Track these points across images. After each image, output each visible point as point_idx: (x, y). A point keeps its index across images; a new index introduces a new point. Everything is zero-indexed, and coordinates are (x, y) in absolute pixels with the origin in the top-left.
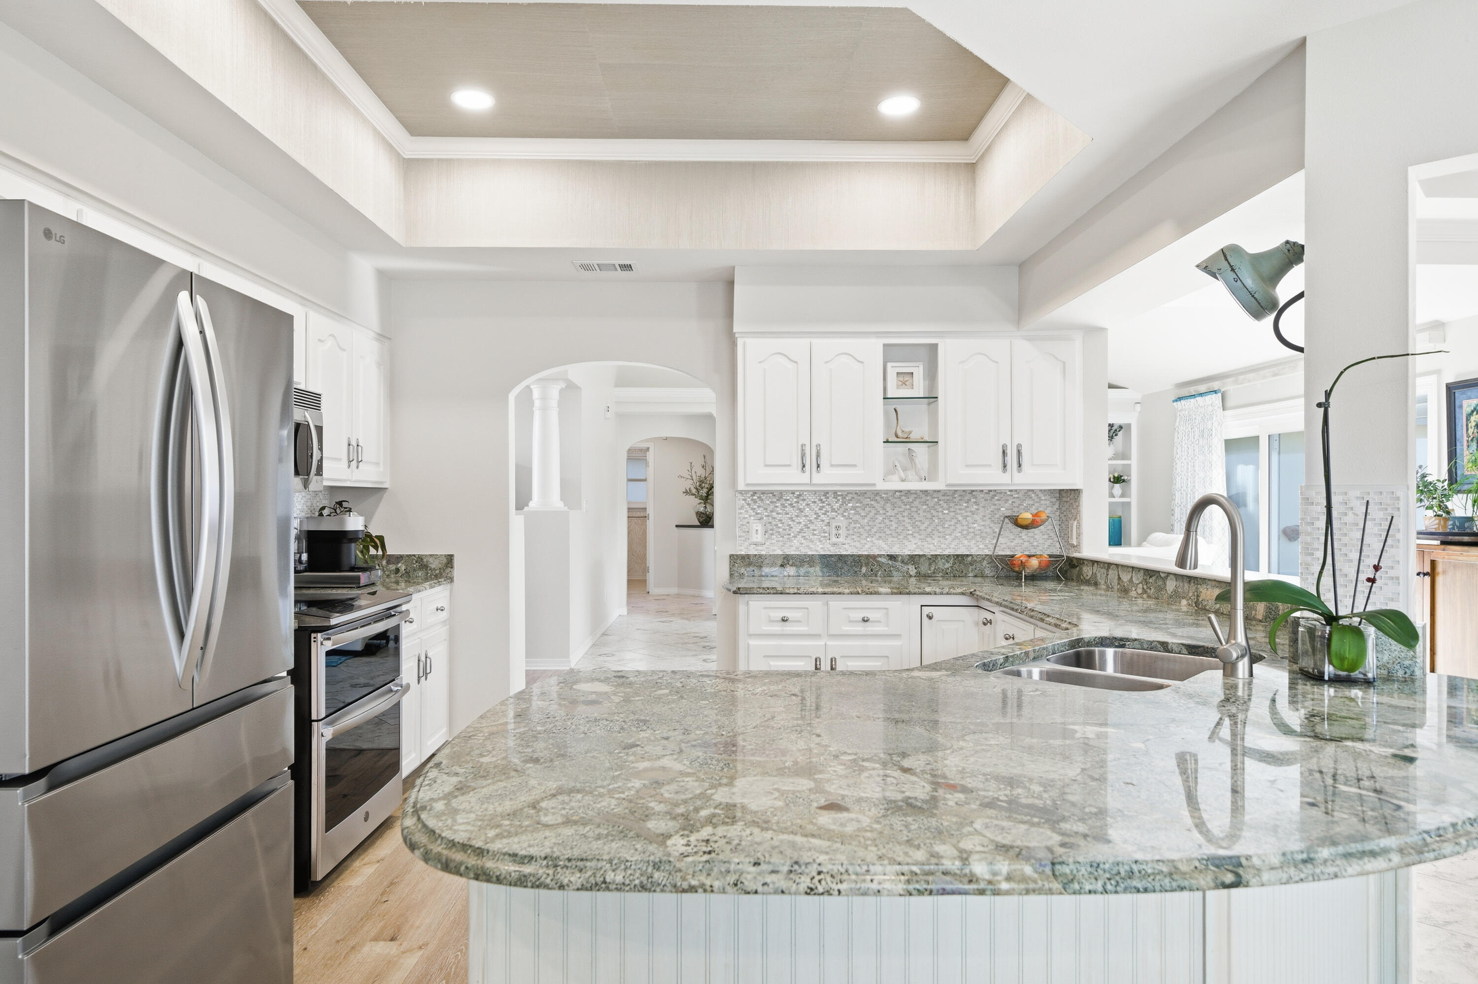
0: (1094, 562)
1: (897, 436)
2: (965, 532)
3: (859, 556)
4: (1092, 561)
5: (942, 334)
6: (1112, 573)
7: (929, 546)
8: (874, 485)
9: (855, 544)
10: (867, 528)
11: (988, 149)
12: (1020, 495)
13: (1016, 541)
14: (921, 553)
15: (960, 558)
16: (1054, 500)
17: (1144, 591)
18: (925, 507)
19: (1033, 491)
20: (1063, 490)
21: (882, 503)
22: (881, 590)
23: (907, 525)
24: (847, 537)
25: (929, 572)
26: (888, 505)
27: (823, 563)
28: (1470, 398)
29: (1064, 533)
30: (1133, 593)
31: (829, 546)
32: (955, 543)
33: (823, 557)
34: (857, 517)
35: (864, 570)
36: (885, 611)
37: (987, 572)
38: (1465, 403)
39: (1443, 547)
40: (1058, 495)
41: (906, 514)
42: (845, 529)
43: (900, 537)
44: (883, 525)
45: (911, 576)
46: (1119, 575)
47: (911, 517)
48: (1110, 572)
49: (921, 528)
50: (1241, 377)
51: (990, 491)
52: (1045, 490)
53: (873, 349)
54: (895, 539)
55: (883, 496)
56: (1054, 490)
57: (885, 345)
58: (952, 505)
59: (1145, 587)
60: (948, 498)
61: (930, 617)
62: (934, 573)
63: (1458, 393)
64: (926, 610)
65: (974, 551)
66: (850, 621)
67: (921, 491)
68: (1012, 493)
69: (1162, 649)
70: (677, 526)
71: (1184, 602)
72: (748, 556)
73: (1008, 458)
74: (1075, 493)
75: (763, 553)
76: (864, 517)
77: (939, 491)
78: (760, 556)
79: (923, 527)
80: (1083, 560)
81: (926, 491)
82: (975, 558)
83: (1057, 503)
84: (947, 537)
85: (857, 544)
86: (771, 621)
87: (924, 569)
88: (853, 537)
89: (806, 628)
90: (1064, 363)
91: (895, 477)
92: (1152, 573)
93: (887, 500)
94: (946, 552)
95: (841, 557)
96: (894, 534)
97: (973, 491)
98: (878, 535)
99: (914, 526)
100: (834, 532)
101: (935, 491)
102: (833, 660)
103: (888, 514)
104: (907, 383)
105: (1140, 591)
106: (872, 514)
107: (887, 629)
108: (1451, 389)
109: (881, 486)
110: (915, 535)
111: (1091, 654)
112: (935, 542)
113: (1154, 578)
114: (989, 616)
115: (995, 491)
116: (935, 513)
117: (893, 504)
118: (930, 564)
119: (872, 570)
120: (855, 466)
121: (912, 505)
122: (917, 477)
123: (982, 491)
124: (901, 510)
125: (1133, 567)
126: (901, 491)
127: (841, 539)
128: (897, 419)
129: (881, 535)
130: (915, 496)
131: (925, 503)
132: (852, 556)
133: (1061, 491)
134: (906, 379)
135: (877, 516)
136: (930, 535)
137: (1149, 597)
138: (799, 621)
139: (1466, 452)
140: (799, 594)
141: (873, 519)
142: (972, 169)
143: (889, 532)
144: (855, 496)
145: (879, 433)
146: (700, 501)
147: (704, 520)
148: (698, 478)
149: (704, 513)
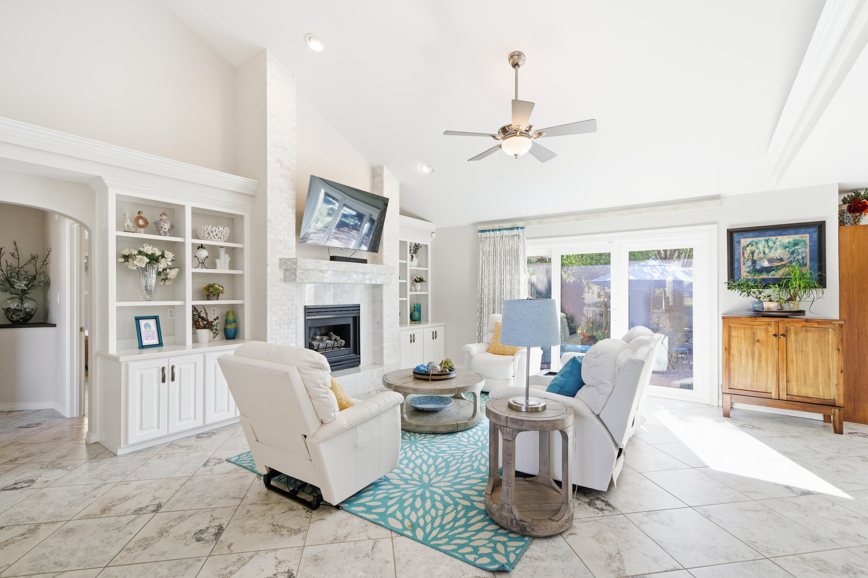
28: (740, 240)
38: (743, 240)
108: (732, 232)
139: (744, 267)
146: (12, 296)
147: (21, 318)
148: (9, 268)
149: (21, 311)
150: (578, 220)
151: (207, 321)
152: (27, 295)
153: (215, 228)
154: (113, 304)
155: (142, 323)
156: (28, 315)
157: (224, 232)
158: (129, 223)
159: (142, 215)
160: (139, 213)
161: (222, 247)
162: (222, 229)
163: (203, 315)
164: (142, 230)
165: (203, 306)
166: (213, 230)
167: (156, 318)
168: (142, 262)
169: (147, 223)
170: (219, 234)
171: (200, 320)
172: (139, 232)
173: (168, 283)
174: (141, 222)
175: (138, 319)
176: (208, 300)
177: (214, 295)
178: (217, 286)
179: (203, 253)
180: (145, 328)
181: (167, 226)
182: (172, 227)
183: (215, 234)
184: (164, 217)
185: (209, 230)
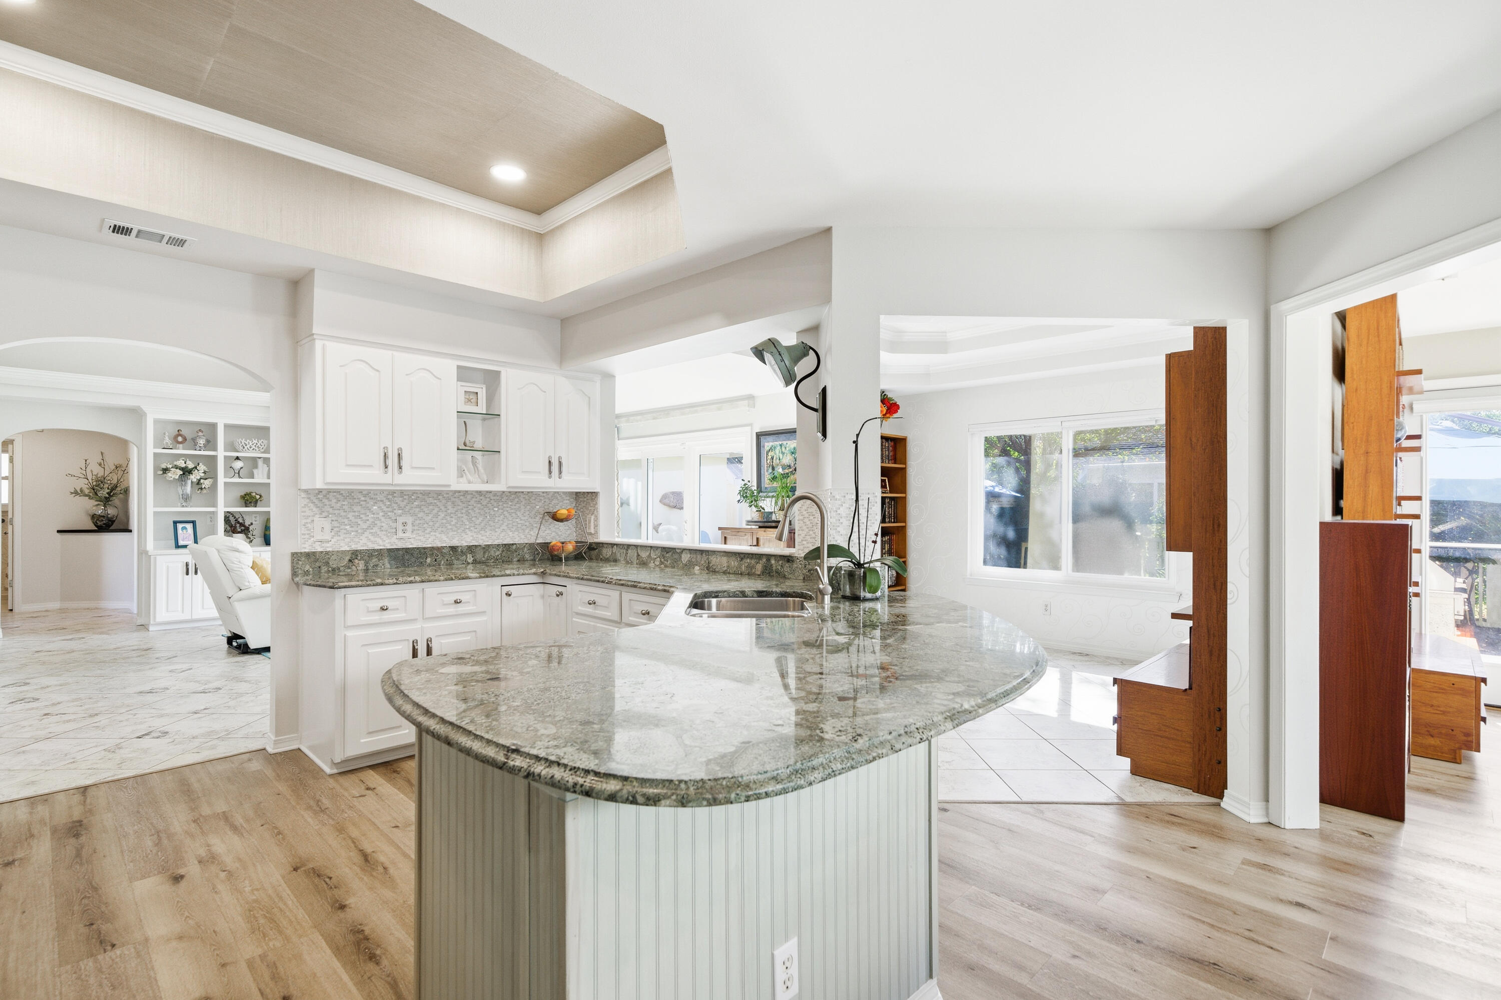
0: (613, 545)
1: (465, 445)
2: (510, 526)
3: (424, 548)
4: (612, 544)
5: (505, 364)
6: (632, 553)
7: (482, 538)
8: (449, 486)
9: (420, 538)
10: (431, 524)
11: (561, 227)
12: (550, 496)
13: (546, 532)
14: (476, 544)
15: (507, 547)
16: (572, 500)
17: (661, 563)
18: (479, 505)
19: (558, 492)
20: (580, 492)
21: (444, 501)
22: (471, 575)
23: (465, 521)
24: (412, 532)
25: (484, 559)
26: (449, 503)
27: (390, 556)
28: (768, 442)
29: (581, 526)
30: (652, 565)
31: (396, 541)
32: (503, 534)
33: (390, 551)
34: (421, 515)
35: (429, 560)
36: (474, 592)
37: (527, 556)
38: (766, 444)
39: (760, 529)
40: (575, 496)
41: (464, 511)
42: (411, 525)
43: (459, 531)
44: (444, 521)
45: (468, 563)
46: (638, 553)
47: (468, 514)
48: (630, 551)
49: (477, 523)
50: (632, 418)
51: (528, 492)
52: (566, 493)
53: (449, 367)
54: (455, 533)
55: (445, 495)
56: (573, 492)
57: (459, 367)
58: (500, 504)
59: (663, 560)
60: (498, 498)
61: (508, 594)
62: (488, 559)
63: (762, 438)
64: (506, 589)
65: (517, 541)
66: (444, 605)
67: (477, 492)
68: (544, 495)
69: (741, 595)
70: (58, 531)
71: (697, 568)
72: (314, 553)
73: (552, 468)
74: (593, 495)
75: (330, 549)
76: (427, 515)
77: (490, 492)
78: (327, 553)
79: (478, 522)
80: (602, 543)
81: (480, 492)
82: (518, 546)
83: (575, 504)
84: (497, 530)
85: (422, 538)
86: (369, 611)
87: (479, 556)
88: (418, 532)
89: (404, 615)
90: (589, 398)
91: (464, 480)
92: (668, 550)
93: (448, 499)
94: (496, 542)
95: (407, 550)
96: (455, 529)
97: (516, 492)
98: (440, 529)
99: (470, 520)
100: (400, 527)
101: (487, 492)
102: (429, 641)
103: (449, 511)
104: (472, 401)
105: (657, 563)
106: (435, 511)
107: (475, 607)
108: (759, 436)
109: (455, 487)
110: (472, 528)
111: (703, 602)
112: (488, 534)
113: (671, 553)
114: (561, 589)
115: (532, 492)
116: (487, 511)
117: (453, 503)
118: (484, 553)
119: (436, 561)
120: (433, 468)
121: (470, 503)
122: (479, 480)
123: (523, 492)
124: (459, 508)
125: (651, 547)
126: (459, 492)
127: (408, 534)
128: (466, 430)
129: (443, 529)
130: (472, 496)
131: (479, 502)
132: (418, 548)
133: (577, 493)
134: (471, 397)
135: (439, 513)
136: (483, 529)
137: (666, 566)
138: (397, 609)
139: (766, 473)
140: (399, 584)
141: (437, 516)
142: (540, 239)
143: (450, 527)
144: (420, 496)
145: (453, 442)
146: (97, 503)
147: (104, 524)
148: (94, 477)
149: (103, 516)
150: (654, 419)
151: (244, 526)
152: (110, 503)
153: (248, 441)
154: (151, 509)
155: (180, 526)
156: (110, 521)
157: (259, 444)
158: (168, 441)
159: (181, 433)
160: (178, 431)
161: (260, 458)
162: (256, 442)
163: (240, 520)
164: (181, 445)
165: (239, 512)
166: (247, 443)
167: (193, 523)
168: (175, 474)
169: (186, 440)
170: (253, 447)
171: (238, 525)
172: (178, 449)
173: (204, 491)
174: (180, 439)
175: (175, 523)
176: (246, 507)
177: (251, 502)
178: (254, 494)
179: (238, 465)
180: (182, 530)
181: (202, 442)
182: (208, 441)
183: (248, 446)
184: (200, 434)
185: (243, 443)
